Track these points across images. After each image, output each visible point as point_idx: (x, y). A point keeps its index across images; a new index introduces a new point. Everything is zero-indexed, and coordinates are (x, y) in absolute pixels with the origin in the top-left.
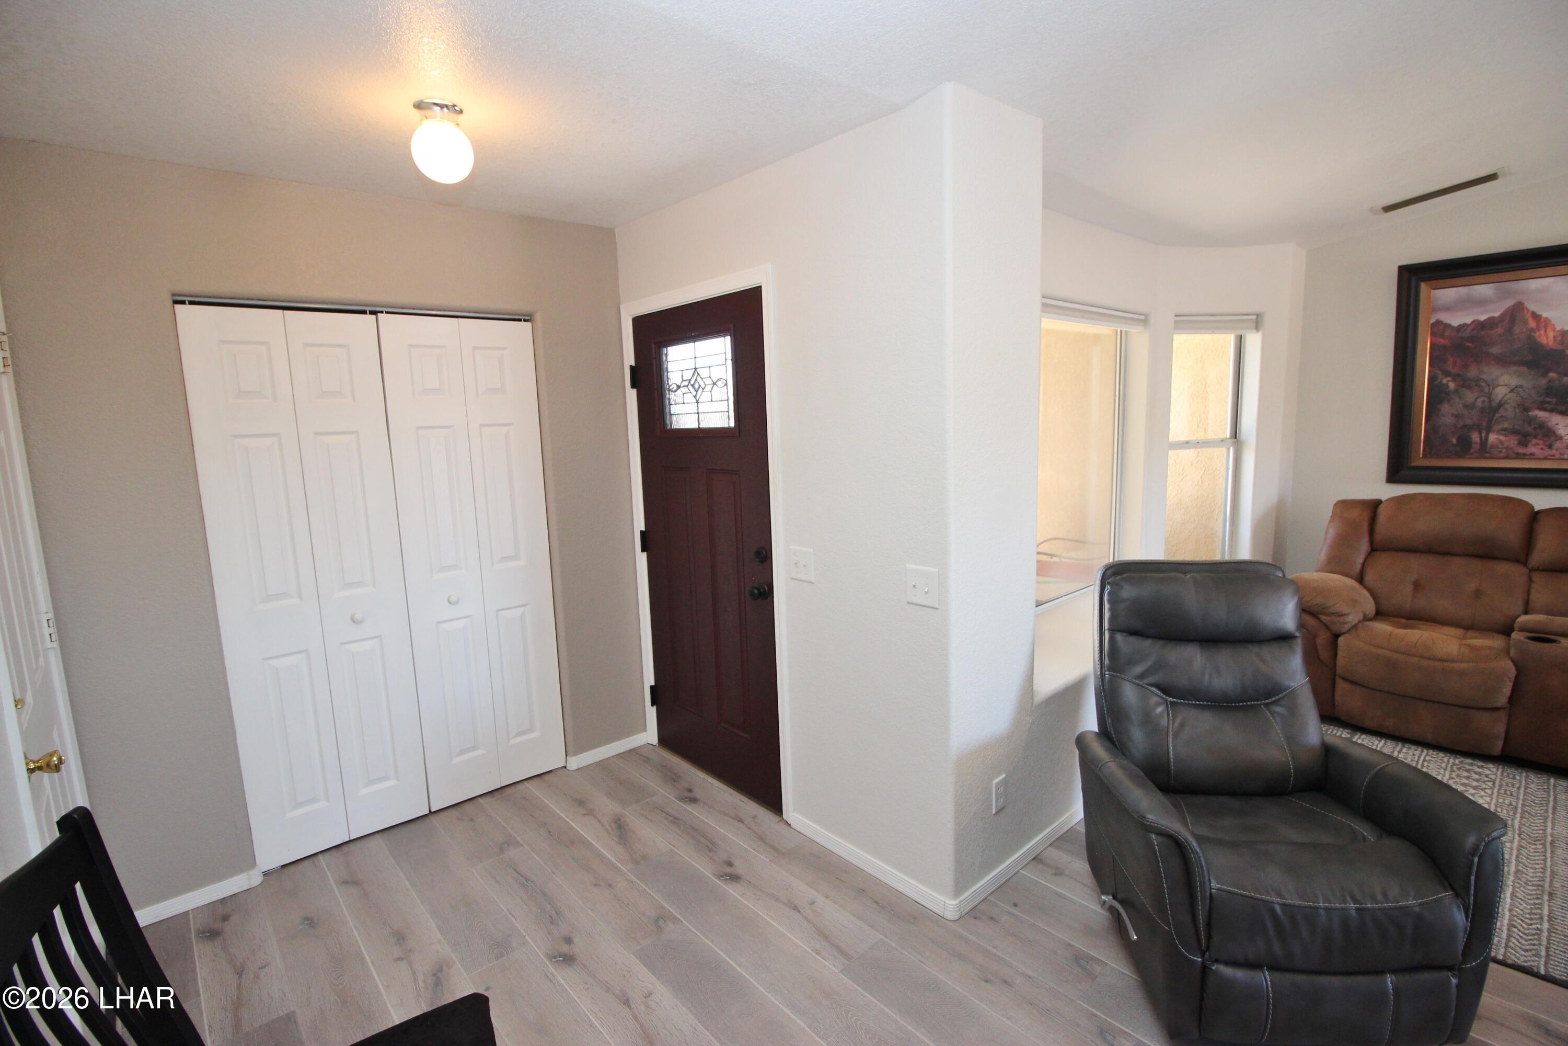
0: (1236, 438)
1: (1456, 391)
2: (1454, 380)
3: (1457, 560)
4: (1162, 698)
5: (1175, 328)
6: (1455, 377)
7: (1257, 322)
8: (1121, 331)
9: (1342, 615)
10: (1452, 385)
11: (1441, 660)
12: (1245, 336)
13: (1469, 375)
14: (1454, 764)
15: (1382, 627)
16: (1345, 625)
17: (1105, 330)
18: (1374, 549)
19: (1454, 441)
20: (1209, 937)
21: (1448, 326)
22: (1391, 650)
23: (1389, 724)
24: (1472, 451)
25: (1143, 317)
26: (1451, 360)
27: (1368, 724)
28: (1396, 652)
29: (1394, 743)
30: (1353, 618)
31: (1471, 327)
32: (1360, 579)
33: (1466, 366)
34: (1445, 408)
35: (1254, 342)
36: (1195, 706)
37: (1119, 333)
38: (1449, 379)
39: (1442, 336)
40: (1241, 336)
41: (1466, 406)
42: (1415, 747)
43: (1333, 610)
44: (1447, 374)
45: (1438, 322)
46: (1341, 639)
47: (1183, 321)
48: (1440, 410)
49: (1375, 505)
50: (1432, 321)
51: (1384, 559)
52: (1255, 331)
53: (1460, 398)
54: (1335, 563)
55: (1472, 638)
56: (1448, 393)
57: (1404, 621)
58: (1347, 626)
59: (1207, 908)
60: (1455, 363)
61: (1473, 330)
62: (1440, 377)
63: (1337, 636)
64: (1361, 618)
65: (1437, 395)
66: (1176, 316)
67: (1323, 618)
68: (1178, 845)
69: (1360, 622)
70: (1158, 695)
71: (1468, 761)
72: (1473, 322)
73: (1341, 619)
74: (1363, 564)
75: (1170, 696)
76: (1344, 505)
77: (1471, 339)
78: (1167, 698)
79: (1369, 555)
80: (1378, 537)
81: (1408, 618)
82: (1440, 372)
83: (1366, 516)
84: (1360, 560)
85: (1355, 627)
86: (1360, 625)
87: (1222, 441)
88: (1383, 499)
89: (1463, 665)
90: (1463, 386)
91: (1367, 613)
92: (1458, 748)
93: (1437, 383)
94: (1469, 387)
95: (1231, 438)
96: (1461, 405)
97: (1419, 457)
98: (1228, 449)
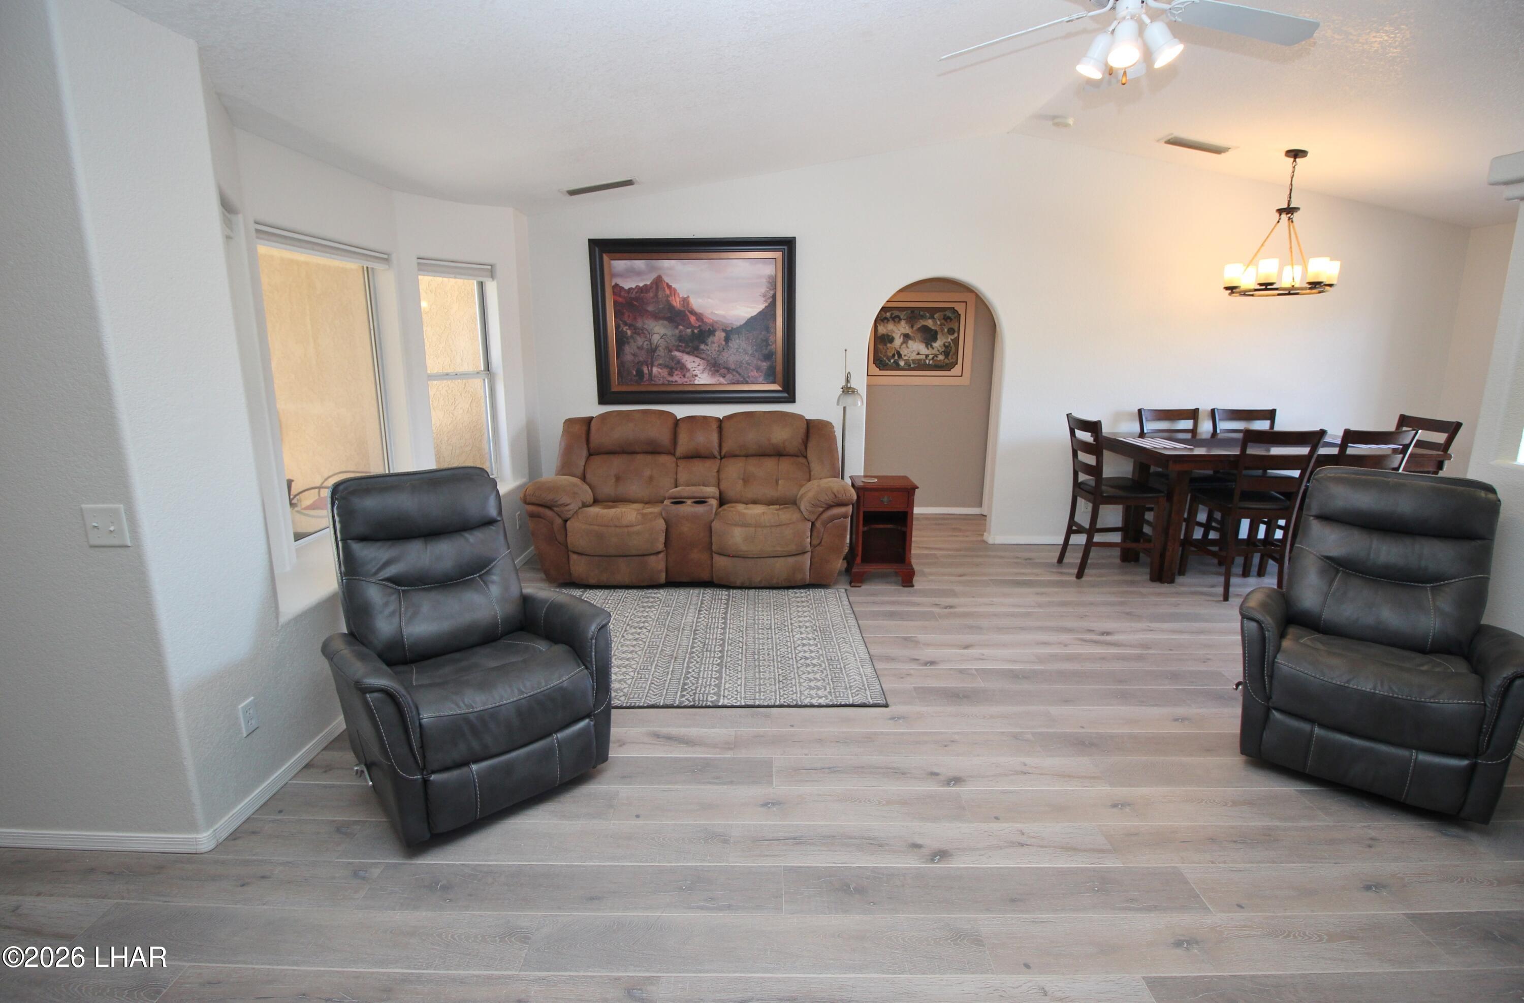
0: (489, 371)
1: (632, 337)
2: (630, 328)
3: (639, 457)
4: (395, 589)
5: (419, 270)
6: (630, 326)
7: (492, 274)
8: (367, 268)
9: (567, 505)
10: (629, 332)
11: (627, 526)
12: (485, 283)
13: (637, 325)
14: (641, 595)
15: (595, 510)
16: (569, 513)
17: (352, 265)
18: (591, 454)
19: (635, 373)
20: (424, 757)
21: (622, 288)
22: (598, 525)
23: (604, 578)
24: (645, 379)
25: (386, 256)
26: (627, 314)
27: (592, 581)
28: (601, 526)
29: (609, 591)
30: (574, 506)
31: (636, 290)
32: (584, 478)
33: (635, 319)
34: (627, 349)
35: (491, 288)
36: (425, 589)
37: (365, 269)
38: (627, 327)
39: (620, 296)
40: (482, 282)
41: (638, 348)
42: (621, 591)
43: (559, 503)
44: (626, 324)
45: (616, 285)
46: (568, 523)
47: (424, 264)
48: (624, 350)
49: (590, 419)
50: (613, 284)
51: (597, 460)
52: (491, 279)
53: (635, 342)
54: (566, 467)
55: (647, 508)
56: (627, 338)
57: (610, 504)
58: (571, 513)
59: (418, 735)
60: (629, 316)
61: (636, 293)
62: (622, 326)
63: (566, 521)
64: (580, 505)
65: (622, 340)
66: (418, 258)
67: (555, 509)
68: (390, 695)
69: (580, 508)
70: (391, 587)
71: (650, 591)
72: (637, 286)
73: (567, 508)
74: (585, 466)
75: (402, 586)
76: (570, 422)
77: (636, 299)
78: (400, 588)
79: (588, 459)
80: (592, 445)
81: (614, 502)
82: (621, 322)
83: (584, 428)
84: (582, 463)
85: (576, 512)
86: (580, 510)
87: (478, 373)
88: (594, 416)
89: (638, 528)
90: (635, 333)
91: (585, 501)
92: (642, 584)
93: (620, 330)
94: (639, 334)
95: (485, 371)
96: (635, 347)
97: (615, 386)
98: (484, 380)
